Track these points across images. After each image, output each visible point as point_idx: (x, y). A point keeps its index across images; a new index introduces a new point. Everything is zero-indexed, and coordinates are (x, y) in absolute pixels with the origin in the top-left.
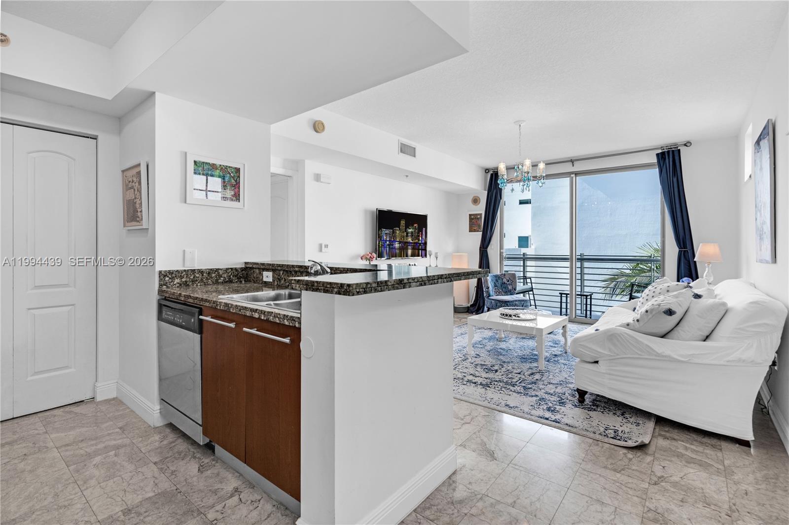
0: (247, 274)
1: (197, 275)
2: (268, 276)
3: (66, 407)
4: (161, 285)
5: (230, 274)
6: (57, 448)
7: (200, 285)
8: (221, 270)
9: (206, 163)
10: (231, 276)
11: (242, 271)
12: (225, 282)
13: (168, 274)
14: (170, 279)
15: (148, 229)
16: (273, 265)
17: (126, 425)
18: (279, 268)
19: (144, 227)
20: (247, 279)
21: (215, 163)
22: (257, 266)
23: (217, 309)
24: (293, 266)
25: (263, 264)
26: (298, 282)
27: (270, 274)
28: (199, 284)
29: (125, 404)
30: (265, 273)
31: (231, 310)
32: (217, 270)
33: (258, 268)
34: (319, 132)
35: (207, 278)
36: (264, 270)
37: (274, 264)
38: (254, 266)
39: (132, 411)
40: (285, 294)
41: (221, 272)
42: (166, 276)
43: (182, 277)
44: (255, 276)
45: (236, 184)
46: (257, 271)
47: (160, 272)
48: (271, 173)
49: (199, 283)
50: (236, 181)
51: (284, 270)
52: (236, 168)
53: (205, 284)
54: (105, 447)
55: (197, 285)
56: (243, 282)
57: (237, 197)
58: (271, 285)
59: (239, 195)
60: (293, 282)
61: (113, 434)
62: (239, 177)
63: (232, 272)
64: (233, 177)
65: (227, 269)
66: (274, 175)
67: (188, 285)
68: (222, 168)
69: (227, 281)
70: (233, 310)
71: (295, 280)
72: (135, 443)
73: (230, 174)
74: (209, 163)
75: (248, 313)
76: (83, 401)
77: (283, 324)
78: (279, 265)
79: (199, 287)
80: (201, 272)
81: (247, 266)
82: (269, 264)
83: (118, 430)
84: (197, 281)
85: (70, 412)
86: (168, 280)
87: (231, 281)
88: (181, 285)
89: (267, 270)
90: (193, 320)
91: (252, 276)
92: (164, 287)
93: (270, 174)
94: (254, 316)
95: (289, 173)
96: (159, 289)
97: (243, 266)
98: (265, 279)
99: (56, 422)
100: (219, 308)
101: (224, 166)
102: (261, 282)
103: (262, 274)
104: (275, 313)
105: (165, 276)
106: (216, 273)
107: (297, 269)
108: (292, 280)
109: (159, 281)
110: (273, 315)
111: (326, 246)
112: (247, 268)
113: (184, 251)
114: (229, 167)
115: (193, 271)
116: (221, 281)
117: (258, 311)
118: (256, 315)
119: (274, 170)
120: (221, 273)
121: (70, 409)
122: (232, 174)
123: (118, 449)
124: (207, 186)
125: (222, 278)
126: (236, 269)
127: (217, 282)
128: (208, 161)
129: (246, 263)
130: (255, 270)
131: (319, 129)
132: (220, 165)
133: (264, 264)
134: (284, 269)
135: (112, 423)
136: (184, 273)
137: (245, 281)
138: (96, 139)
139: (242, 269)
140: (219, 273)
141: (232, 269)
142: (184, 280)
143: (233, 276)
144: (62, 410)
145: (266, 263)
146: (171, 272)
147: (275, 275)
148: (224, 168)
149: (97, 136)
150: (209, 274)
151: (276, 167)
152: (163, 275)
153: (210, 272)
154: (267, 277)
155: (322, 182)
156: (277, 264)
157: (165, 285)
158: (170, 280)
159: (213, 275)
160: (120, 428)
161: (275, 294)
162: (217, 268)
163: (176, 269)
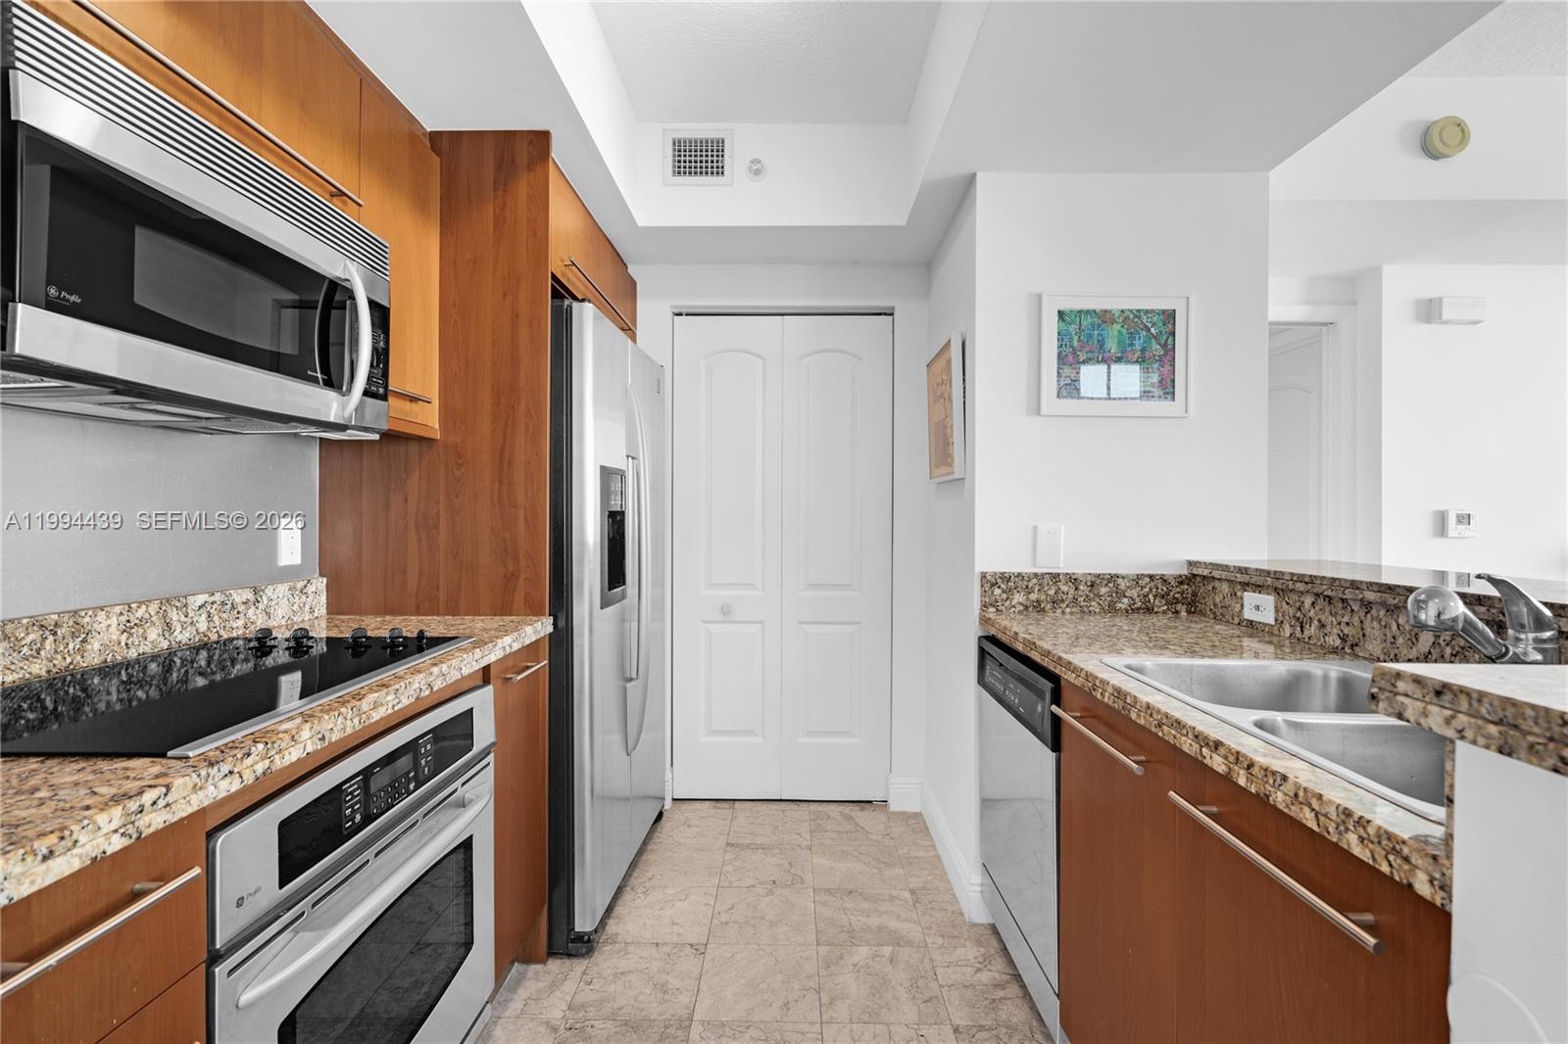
0: (1194, 594)
1: (1065, 588)
2: (1260, 607)
3: (846, 804)
4: (985, 606)
5: (1147, 590)
6: (814, 890)
7: (1071, 613)
8: (1123, 578)
9: (1088, 312)
10: (1151, 596)
11: (1181, 583)
12: (1132, 610)
13: (999, 581)
14: (1004, 592)
15: (964, 479)
16: (1277, 575)
17: (924, 888)
18: (1300, 586)
19: (956, 476)
20: (1194, 607)
21: (1108, 307)
22: (1224, 575)
23: (1095, 698)
24: (1354, 585)
25: (1243, 571)
26: (1438, 693)
27: (1268, 601)
28: (1068, 610)
29: (930, 836)
30: (1250, 598)
31: (1133, 716)
32: (1113, 578)
33: (1229, 581)
34: (1447, 156)
35: (1087, 596)
36: (1245, 586)
37: (1283, 573)
38: (1216, 574)
39: (938, 857)
40: (1326, 678)
41: (1123, 584)
42: (998, 586)
43: (1028, 590)
44: (1218, 600)
45: (1166, 354)
46: (1225, 588)
47: (984, 576)
48: (1271, 324)
49: (1067, 606)
50: (1164, 346)
51: (1317, 595)
52: (1164, 312)
53: (1082, 612)
54: (880, 929)
55: (1063, 612)
56: (1184, 614)
57: (1168, 388)
58: (1272, 634)
59: (1173, 381)
60: (1401, 686)
61: (898, 902)
62: (1173, 334)
63: (1152, 584)
64: (1155, 338)
65: (1139, 577)
66: (1278, 329)
67: (1043, 610)
68: (1127, 318)
69: (1139, 609)
70: (1139, 716)
71: (1418, 680)
72: (929, 945)
73: (1148, 330)
74: (1094, 311)
75: (1188, 745)
76: (871, 802)
77: (1336, 845)
78: (1301, 578)
79: (1068, 617)
80: (1073, 580)
81: (1195, 572)
82: (1263, 570)
83: (907, 895)
84: (1063, 601)
85: (850, 818)
86: (1000, 596)
87: (1149, 610)
88: (1026, 608)
89: (1259, 588)
90: (1039, 708)
91: (1210, 602)
92: (992, 609)
93: (1268, 327)
94: (1207, 761)
95: (1324, 314)
96: (980, 614)
97: (1185, 572)
98: (1249, 614)
99: (826, 831)
100: (1099, 696)
101: (1131, 311)
102: (1236, 620)
103: (1242, 598)
104: (1298, 786)
105: (993, 585)
106: (1111, 585)
107: (1370, 596)
108: (1398, 675)
109: (982, 596)
110: (1289, 787)
111: (1465, 519)
112: (1194, 576)
113: (1035, 528)
114: (1147, 312)
115: (1055, 577)
116: (1123, 606)
117: (1222, 750)
118: (1218, 763)
119: (1277, 312)
120: (1122, 587)
121: (851, 810)
122: (1153, 330)
123: (899, 945)
124: (1109, 388)
125: (1126, 600)
126: (1163, 579)
127: (1111, 609)
128: (1091, 307)
129: (1191, 564)
130: (1217, 584)
131: (1444, 143)
132: (1122, 311)
133: (1246, 569)
134: (1315, 591)
135: (901, 872)
136: (1035, 581)
137: (1189, 612)
138: (892, 314)
139: (1181, 581)
140: (1117, 586)
141: (1151, 577)
142: (1033, 597)
143: (1155, 597)
144: (841, 807)
145: (1253, 566)
146: (1006, 578)
147: (1285, 606)
148: (1131, 316)
149: (893, 308)
150: (1092, 586)
151: (1285, 304)
152: (989, 582)
153: (1095, 582)
154: (1257, 608)
155: (1446, 322)
156: (1292, 574)
157: (994, 606)
158: (1004, 596)
159: (1103, 590)
160: (913, 892)
161: (1288, 670)
162: (1113, 572)
163: (1017, 570)
